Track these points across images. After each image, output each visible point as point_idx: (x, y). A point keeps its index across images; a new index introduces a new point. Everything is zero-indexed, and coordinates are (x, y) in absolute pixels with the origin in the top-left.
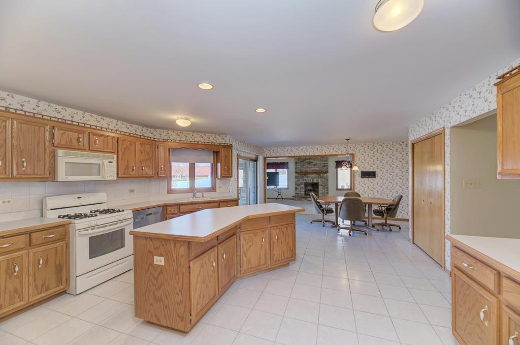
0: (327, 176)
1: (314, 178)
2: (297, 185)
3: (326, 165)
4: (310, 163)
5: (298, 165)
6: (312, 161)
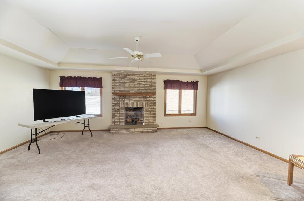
0: (154, 98)
1: (139, 101)
2: (115, 110)
3: (153, 85)
4: (133, 81)
5: (117, 83)
6: (135, 78)
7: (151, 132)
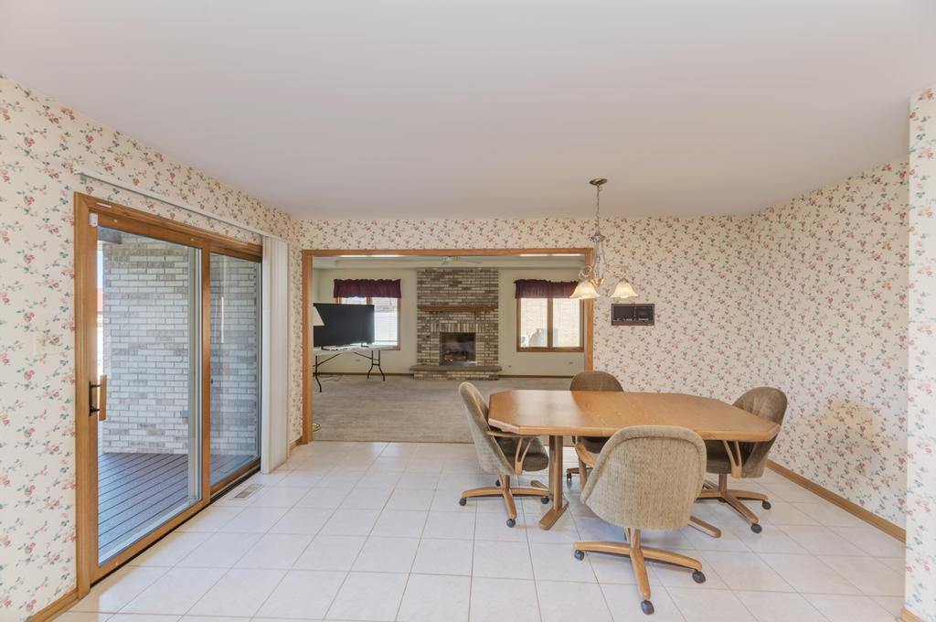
0: (496, 316)
1: (465, 322)
2: (423, 338)
3: (492, 291)
4: (455, 283)
5: (426, 289)
6: (459, 278)
7: (487, 379)
